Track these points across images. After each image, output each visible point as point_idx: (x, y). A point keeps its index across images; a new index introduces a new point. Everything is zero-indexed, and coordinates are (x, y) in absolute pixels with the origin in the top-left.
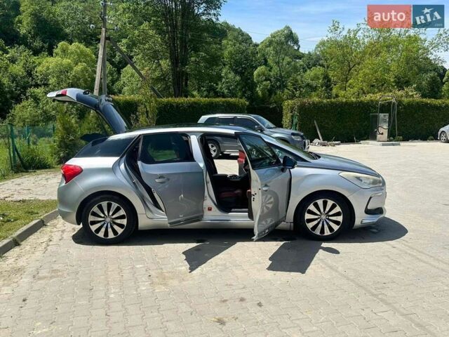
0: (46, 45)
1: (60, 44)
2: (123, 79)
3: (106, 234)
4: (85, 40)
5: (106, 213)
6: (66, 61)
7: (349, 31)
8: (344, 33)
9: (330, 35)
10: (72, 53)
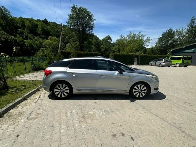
0: (46, 37)
1: (49, 37)
2: (67, 47)
3: (61, 96)
4: (56, 36)
5: (61, 88)
6: (51, 41)
7: (125, 37)
8: (123, 38)
9: (120, 38)
10: (53, 39)
